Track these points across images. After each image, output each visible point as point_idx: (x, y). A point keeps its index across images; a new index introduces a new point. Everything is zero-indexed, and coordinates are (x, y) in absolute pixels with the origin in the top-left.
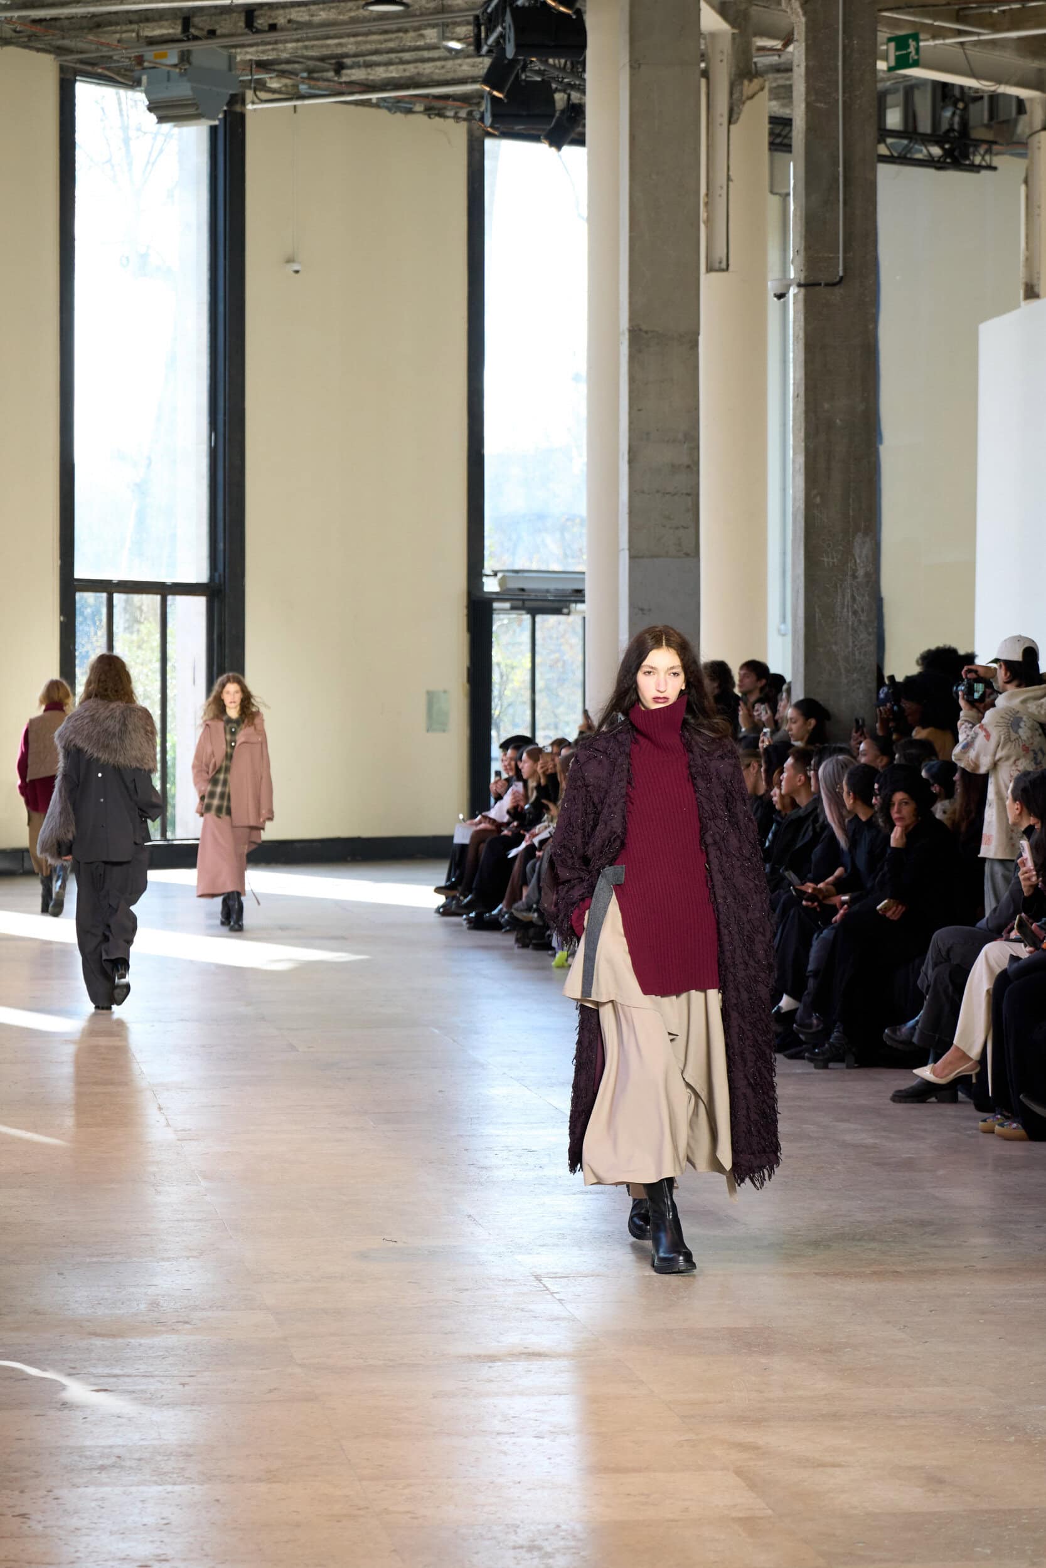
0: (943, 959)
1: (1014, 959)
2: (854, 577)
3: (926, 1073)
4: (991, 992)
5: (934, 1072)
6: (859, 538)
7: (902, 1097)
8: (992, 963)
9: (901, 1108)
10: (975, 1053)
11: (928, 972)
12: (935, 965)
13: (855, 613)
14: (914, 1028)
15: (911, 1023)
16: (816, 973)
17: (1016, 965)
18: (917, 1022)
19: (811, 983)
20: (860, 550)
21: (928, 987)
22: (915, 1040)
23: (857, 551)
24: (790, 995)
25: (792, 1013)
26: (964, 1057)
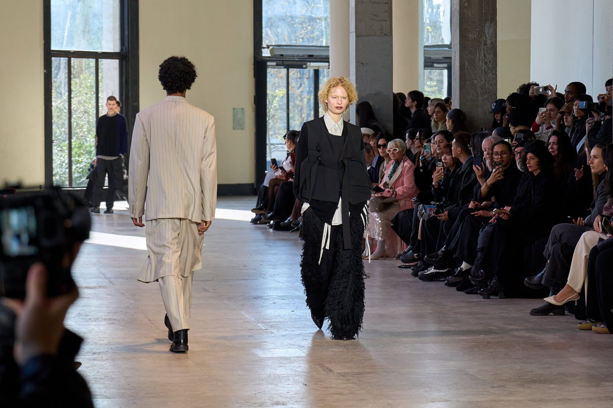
0: (558, 240)
1: (601, 240)
2: (485, 44)
3: (550, 299)
4: (588, 257)
5: (555, 299)
6: (488, 24)
7: (535, 312)
8: (587, 242)
9: (536, 318)
10: (578, 289)
11: (549, 248)
12: (553, 244)
13: (486, 63)
14: (541, 277)
15: (539, 275)
16: (482, 250)
17: (601, 243)
18: (543, 274)
19: (479, 254)
20: (488, 31)
21: (549, 255)
22: (543, 282)
23: (486, 31)
24: (466, 262)
25: (468, 271)
26: (572, 291)
